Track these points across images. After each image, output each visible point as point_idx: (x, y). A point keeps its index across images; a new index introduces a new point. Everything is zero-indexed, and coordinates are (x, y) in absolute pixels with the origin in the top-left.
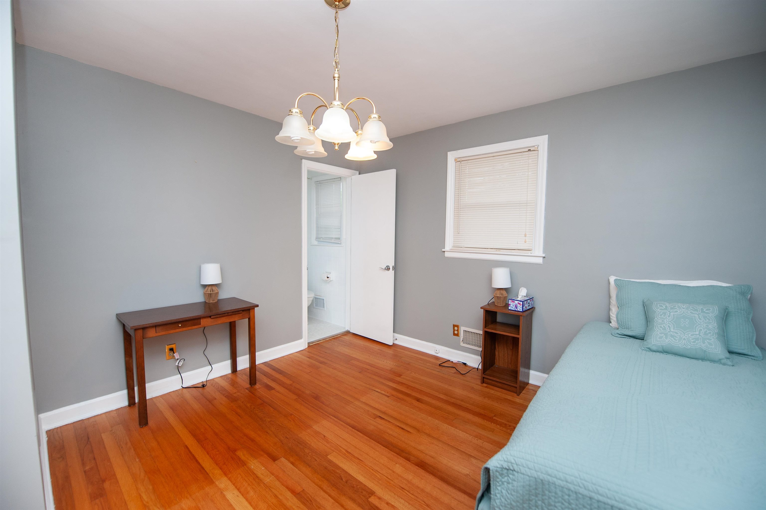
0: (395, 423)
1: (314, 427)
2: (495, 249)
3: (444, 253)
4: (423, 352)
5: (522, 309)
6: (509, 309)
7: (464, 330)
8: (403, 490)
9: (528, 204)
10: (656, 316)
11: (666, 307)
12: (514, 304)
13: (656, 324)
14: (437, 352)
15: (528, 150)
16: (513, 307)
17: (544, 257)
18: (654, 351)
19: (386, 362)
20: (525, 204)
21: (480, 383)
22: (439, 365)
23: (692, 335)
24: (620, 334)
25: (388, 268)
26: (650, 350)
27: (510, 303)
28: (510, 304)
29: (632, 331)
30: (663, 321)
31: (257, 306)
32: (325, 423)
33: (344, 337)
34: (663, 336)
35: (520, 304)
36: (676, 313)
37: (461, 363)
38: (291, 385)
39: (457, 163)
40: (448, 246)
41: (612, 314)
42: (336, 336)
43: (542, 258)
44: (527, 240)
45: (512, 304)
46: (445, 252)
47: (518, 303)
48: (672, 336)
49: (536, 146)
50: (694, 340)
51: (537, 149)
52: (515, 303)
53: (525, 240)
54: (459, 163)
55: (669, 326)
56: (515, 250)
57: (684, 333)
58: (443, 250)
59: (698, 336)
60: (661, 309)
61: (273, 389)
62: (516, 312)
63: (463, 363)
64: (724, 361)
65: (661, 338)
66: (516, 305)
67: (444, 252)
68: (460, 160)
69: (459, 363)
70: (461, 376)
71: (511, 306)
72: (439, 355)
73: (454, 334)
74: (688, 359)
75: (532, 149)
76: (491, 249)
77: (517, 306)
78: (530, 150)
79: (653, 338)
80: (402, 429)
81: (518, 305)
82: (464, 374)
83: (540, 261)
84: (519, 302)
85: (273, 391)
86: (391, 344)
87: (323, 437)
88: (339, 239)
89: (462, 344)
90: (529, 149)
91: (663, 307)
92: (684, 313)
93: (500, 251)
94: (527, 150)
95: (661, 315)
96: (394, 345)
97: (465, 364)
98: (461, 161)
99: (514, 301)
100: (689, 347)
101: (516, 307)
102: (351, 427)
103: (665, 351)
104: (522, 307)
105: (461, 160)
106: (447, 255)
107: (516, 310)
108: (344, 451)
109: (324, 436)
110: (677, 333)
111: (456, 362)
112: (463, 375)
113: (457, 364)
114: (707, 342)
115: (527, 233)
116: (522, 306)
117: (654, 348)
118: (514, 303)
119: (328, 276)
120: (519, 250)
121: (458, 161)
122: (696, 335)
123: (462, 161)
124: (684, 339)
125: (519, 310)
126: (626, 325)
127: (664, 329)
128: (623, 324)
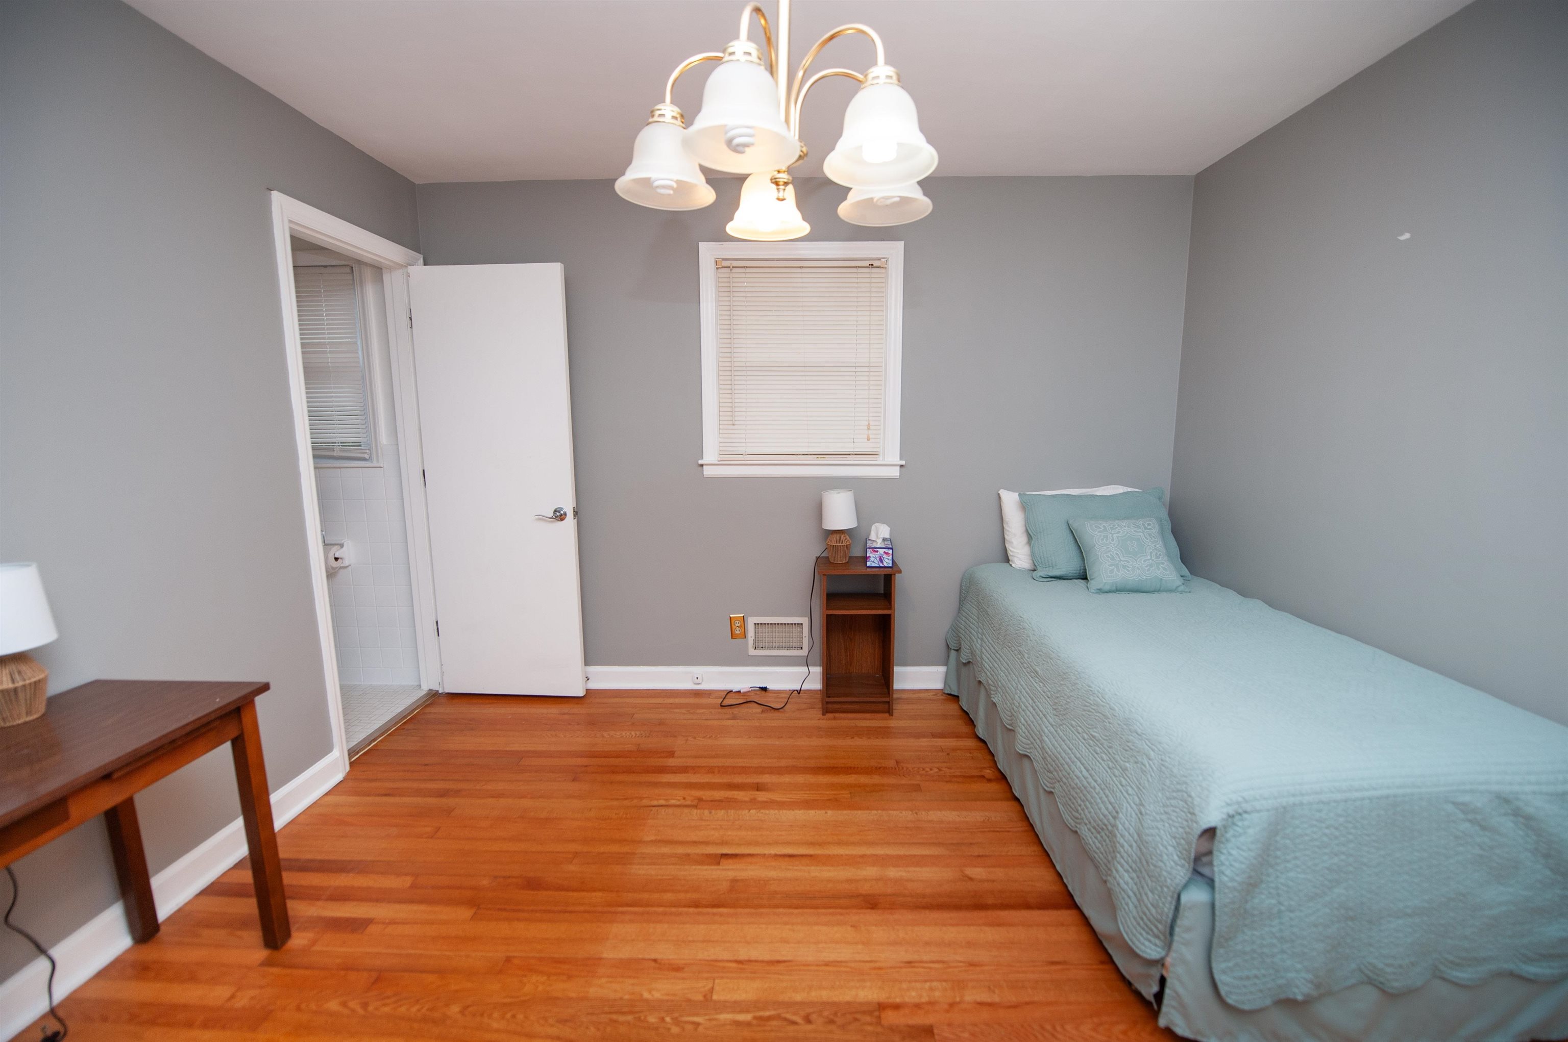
0: (766, 852)
1: (605, 955)
2: (811, 455)
3: (701, 468)
4: (664, 689)
5: (891, 562)
6: (868, 565)
7: (755, 624)
8: (913, 964)
9: (872, 369)
10: (1096, 542)
11: (1104, 526)
12: (877, 556)
13: (1099, 554)
14: (699, 681)
15: (868, 265)
16: (876, 561)
17: (902, 466)
18: (1106, 592)
19: (609, 735)
20: (866, 369)
21: (821, 715)
22: (721, 706)
23: (1145, 561)
24: (1044, 576)
25: (559, 516)
26: (1101, 591)
27: (869, 554)
28: (869, 556)
29: (1060, 568)
30: (1107, 548)
31: (264, 688)
32: (617, 929)
33: (428, 710)
34: (1113, 569)
35: (887, 553)
36: (1119, 535)
37: (757, 690)
38: (413, 886)
39: (720, 270)
40: (710, 455)
41: (1014, 548)
42: (409, 714)
43: (899, 467)
44: (871, 436)
45: (874, 556)
46: (704, 467)
47: (885, 552)
48: (1124, 567)
49: (883, 260)
50: (1148, 567)
51: (886, 266)
52: (878, 553)
53: (868, 436)
54: (727, 270)
55: (1117, 554)
56: (849, 454)
57: (1136, 560)
58: (700, 462)
59: (1151, 561)
60: (1099, 532)
61: (366, 922)
62: (882, 570)
63: (760, 688)
64: (1182, 588)
65: (1112, 571)
66: (880, 557)
67: (702, 465)
68: (729, 265)
69: (752, 690)
70: (776, 714)
71: (872, 559)
72: (705, 686)
73: (733, 636)
74: (1145, 594)
75: (876, 263)
76: (803, 454)
77: (883, 558)
78: (872, 265)
79: (1103, 573)
80: (791, 856)
81: (885, 556)
82: (782, 708)
83: (895, 472)
84: (886, 550)
85: (372, 929)
86: (581, 694)
87: (653, 964)
88: (360, 446)
89: (752, 652)
90: (871, 262)
91: (1100, 528)
92: (1127, 533)
93: (824, 458)
94: (866, 263)
95: (1102, 540)
96: (590, 693)
97: (764, 689)
98: (731, 268)
99: (876, 550)
100: (1145, 577)
101: (881, 560)
102: (690, 907)
103: (1118, 590)
104: (891, 559)
105: (731, 264)
106: (708, 472)
107: (881, 565)
108: (734, 965)
109: (655, 961)
110: (1128, 562)
111: (748, 690)
112: (781, 710)
113: (749, 694)
114: (1162, 567)
115: (871, 423)
116: (891, 556)
117: (1107, 588)
118: (876, 553)
119: (336, 556)
120: (856, 454)
121: (720, 265)
122: (1149, 560)
123: (733, 267)
124: (1138, 568)
125: (886, 565)
126: (1048, 562)
127: (1113, 559)
128: (1043, 561)
